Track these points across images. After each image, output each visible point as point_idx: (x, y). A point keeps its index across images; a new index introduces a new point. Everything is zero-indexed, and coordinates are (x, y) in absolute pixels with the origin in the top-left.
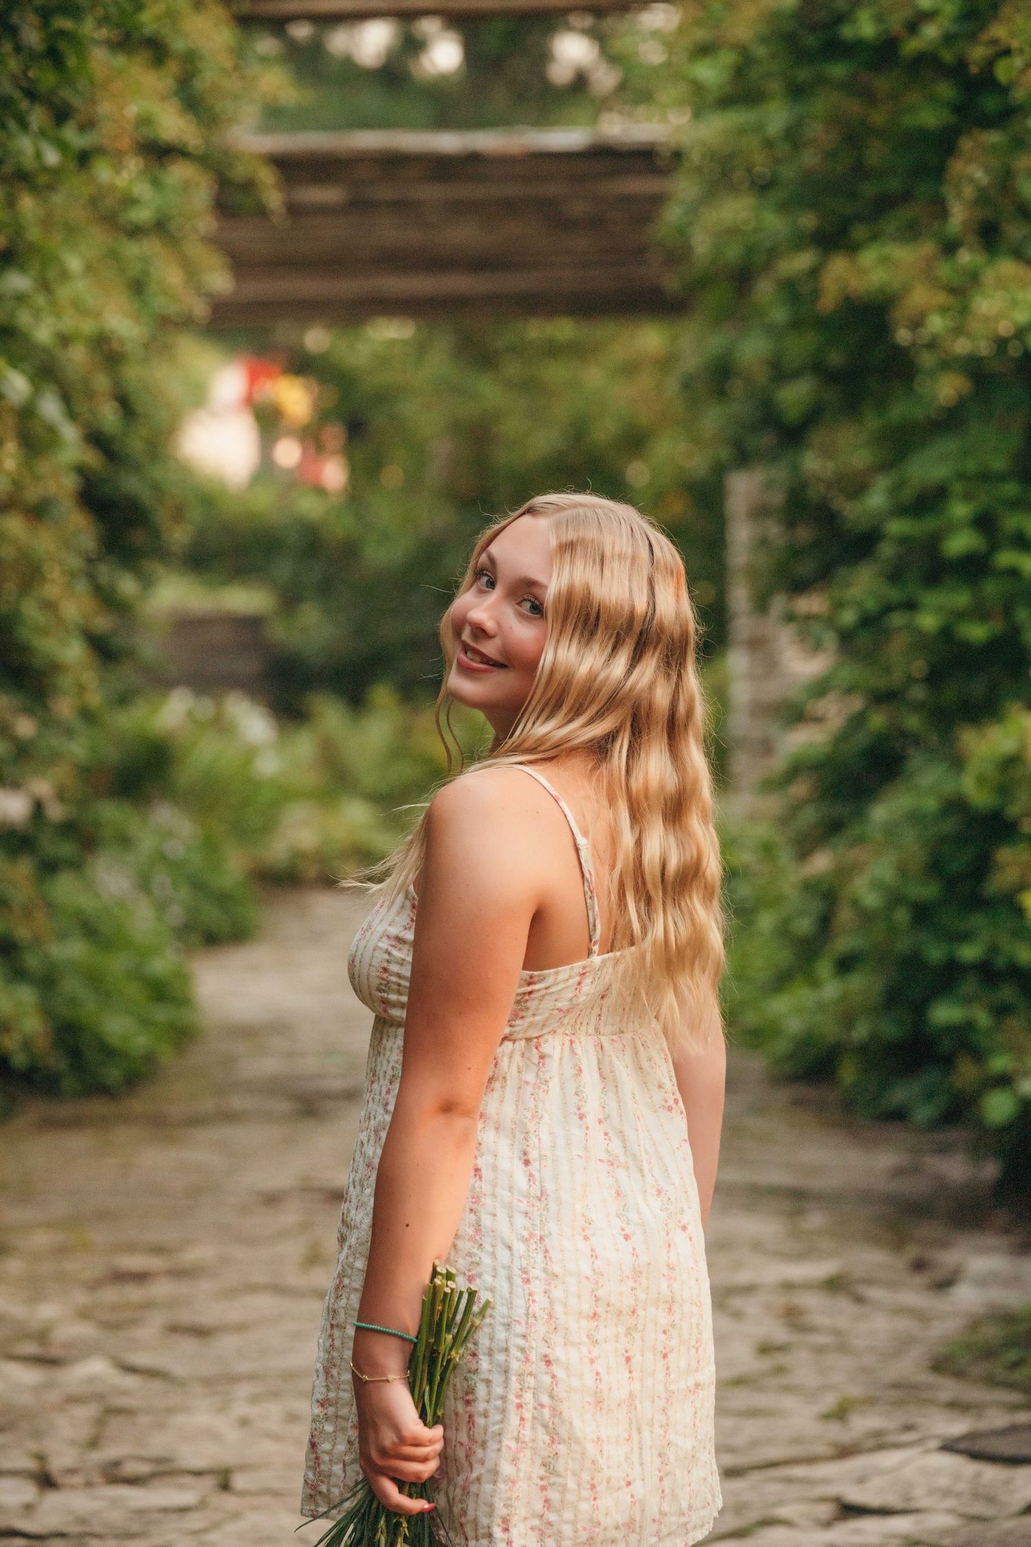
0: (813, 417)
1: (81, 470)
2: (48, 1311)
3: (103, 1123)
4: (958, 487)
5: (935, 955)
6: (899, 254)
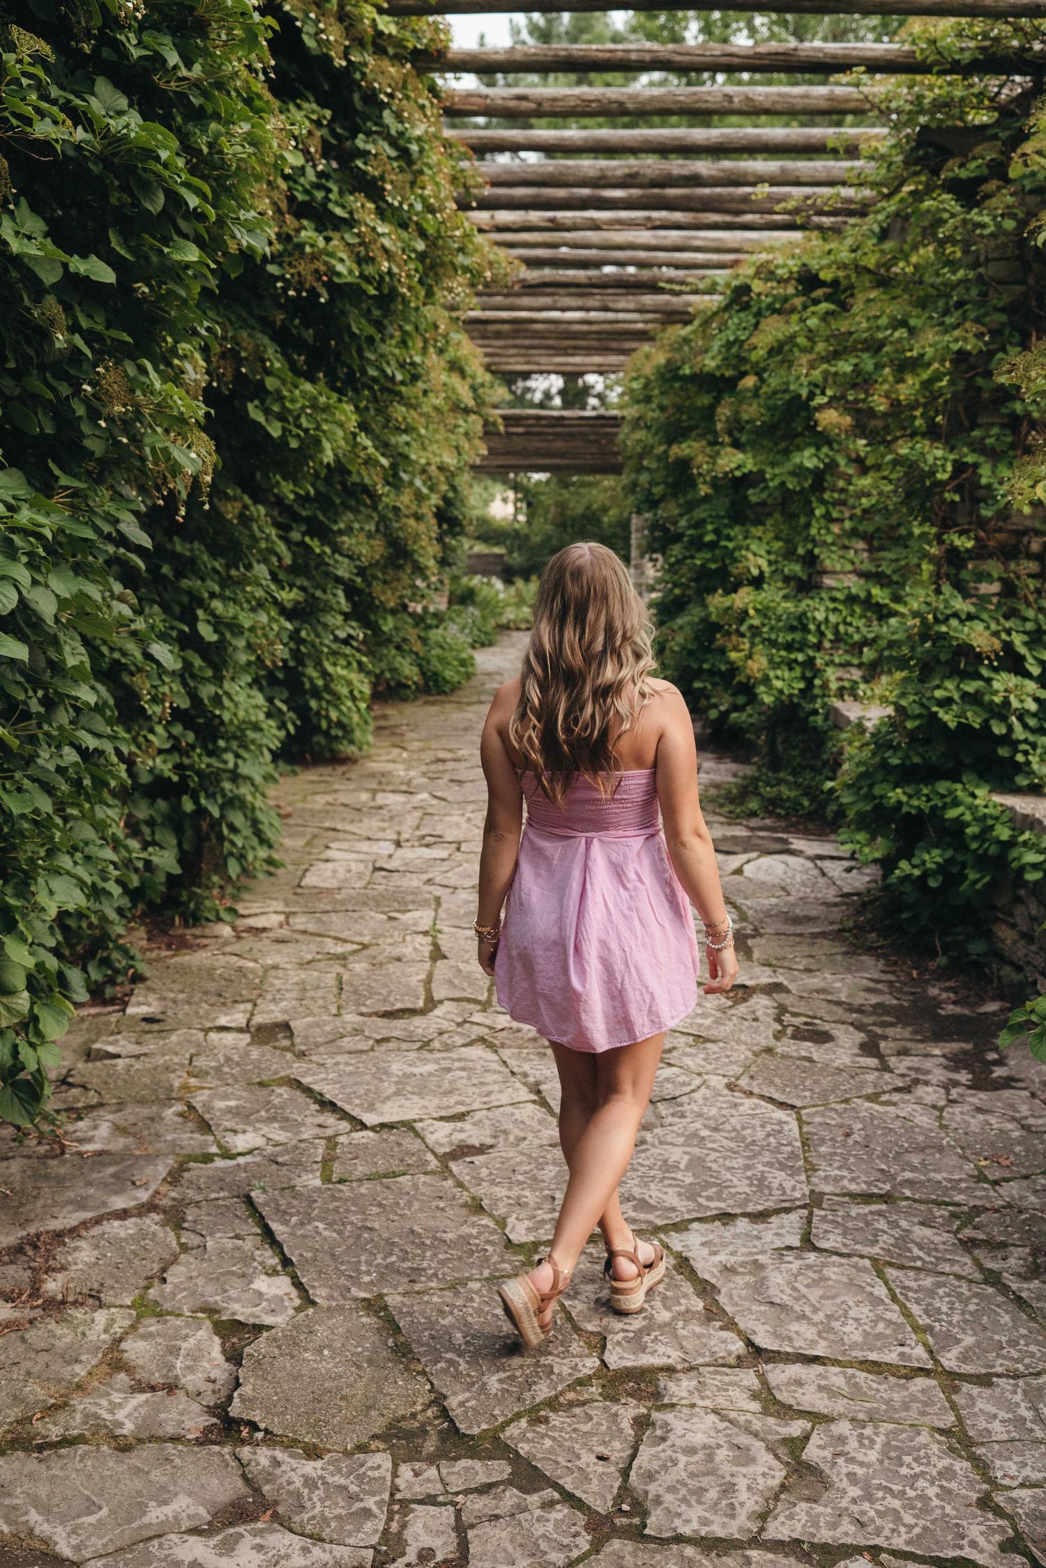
0: (663, 498)
1: (437, 507)
2: (412, 773)
3: (443, 702)
4: (709, 520)
5: (695, 666)
6: (695, 444)
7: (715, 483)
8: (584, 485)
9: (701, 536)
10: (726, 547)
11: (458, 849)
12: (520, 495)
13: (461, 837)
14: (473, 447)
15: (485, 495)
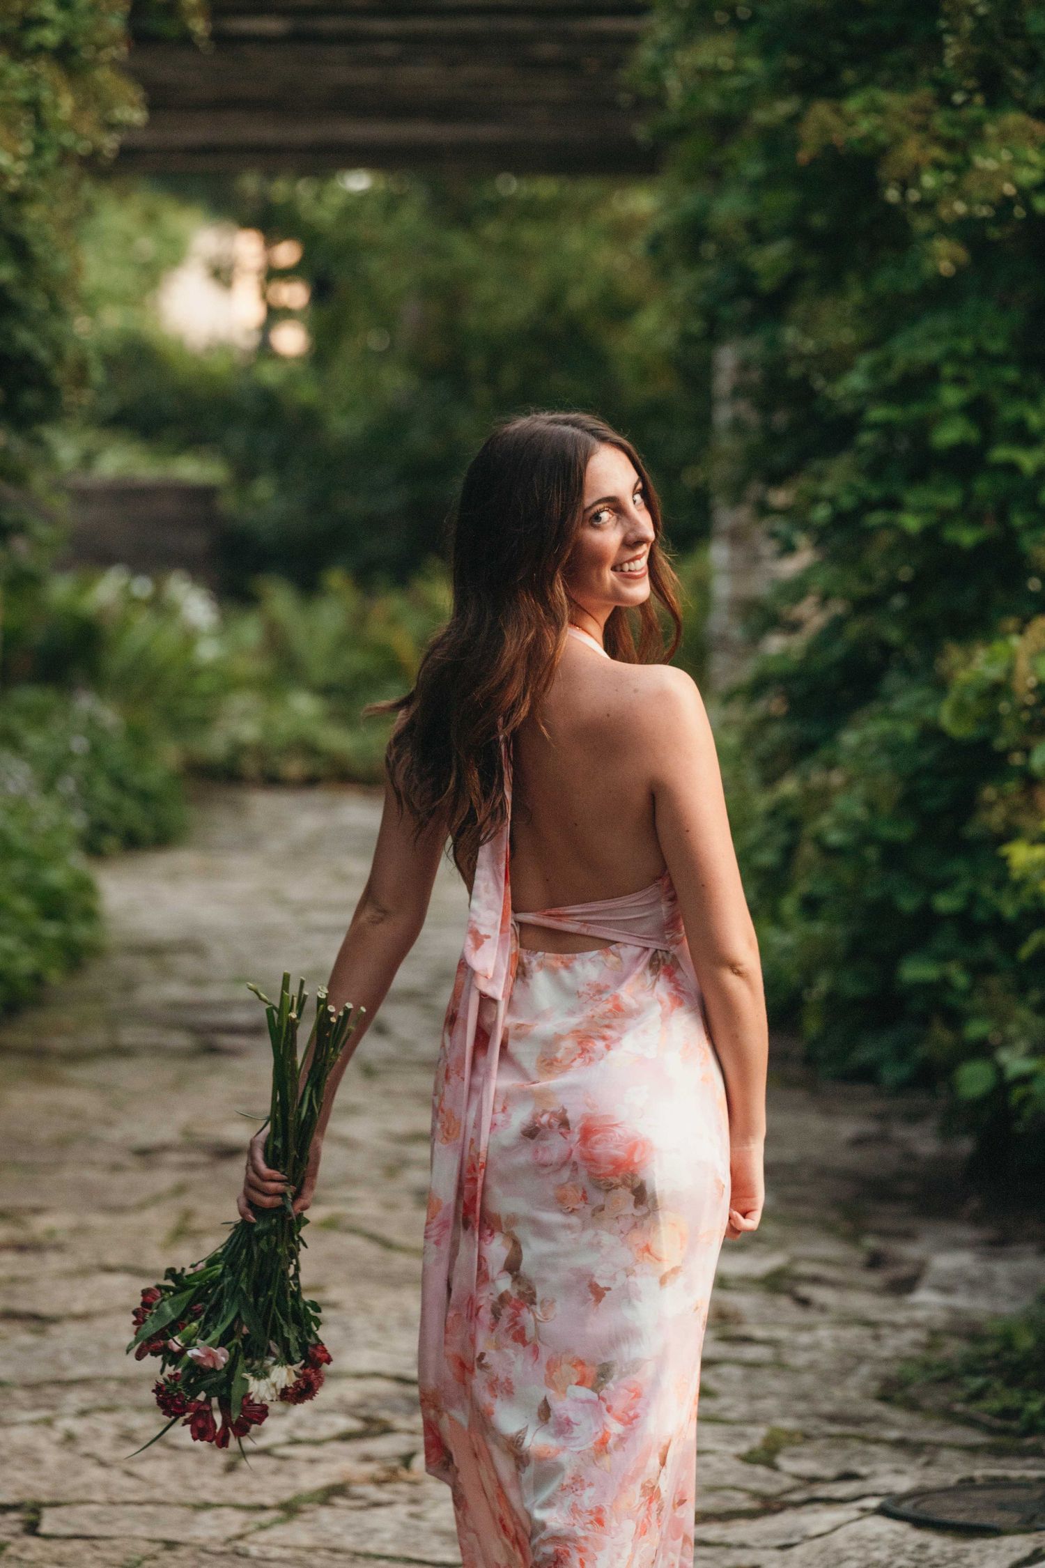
0: (793, 286)
4: (948, 370)
5: (908, 903)
6: (893, 100)
7: (966, 230)
8: (533, 211)
9: (921, 431)
10: (1011, 468)
11: (32, 1528)
12: (287, 253)
13: (42, 1490)
14: (92, 99)
15: (147, 245)
